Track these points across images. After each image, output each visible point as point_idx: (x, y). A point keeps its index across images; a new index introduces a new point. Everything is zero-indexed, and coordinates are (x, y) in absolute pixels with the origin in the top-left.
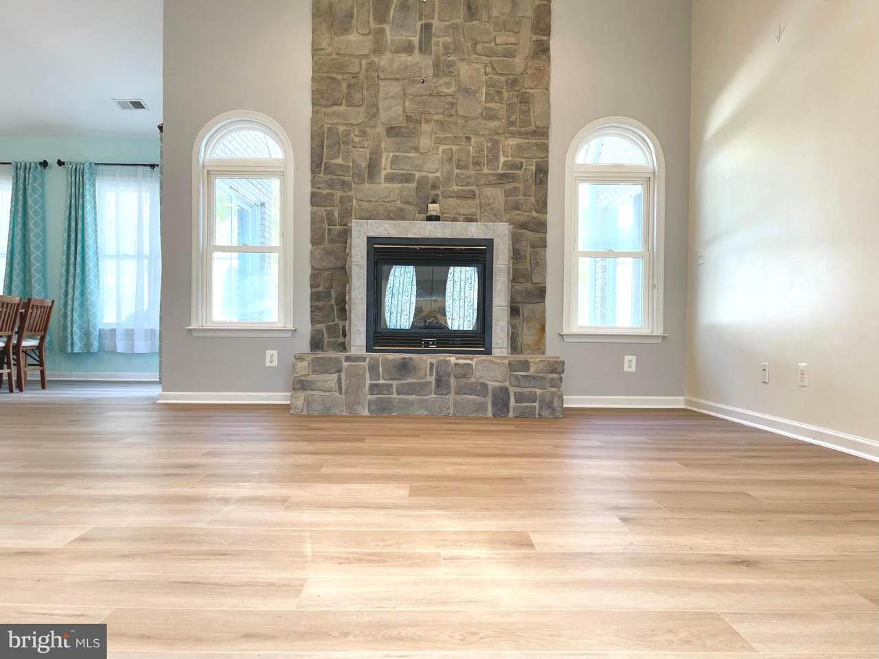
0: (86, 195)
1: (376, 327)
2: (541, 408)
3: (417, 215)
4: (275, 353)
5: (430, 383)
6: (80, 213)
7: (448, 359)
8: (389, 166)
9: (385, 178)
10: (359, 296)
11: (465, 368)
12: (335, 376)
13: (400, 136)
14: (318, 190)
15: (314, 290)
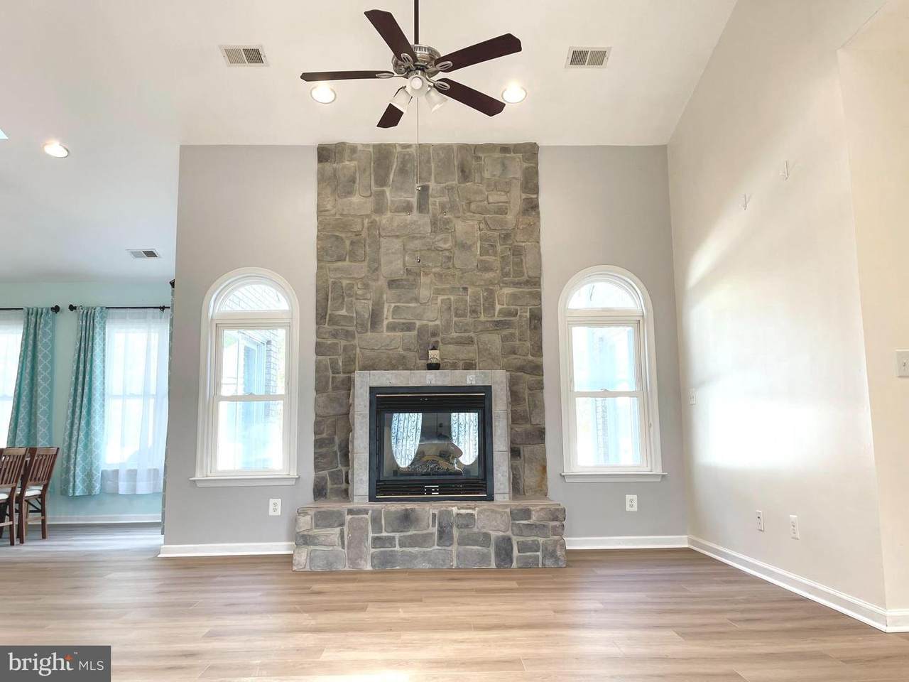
0: (96, 339)
1: (379, 476)
2: (544, 557)
3: (418, 361)
4: (279, 501)
5: (432, 534)
6: (89, 356)
7: (450, 509)
8: (391, 317)
9: (388, 327)
10: (362, 446)
11: (467, 518)
12: (338, 530)
13: (402, 288)
14: (323, 340)
15: (319, 437)
